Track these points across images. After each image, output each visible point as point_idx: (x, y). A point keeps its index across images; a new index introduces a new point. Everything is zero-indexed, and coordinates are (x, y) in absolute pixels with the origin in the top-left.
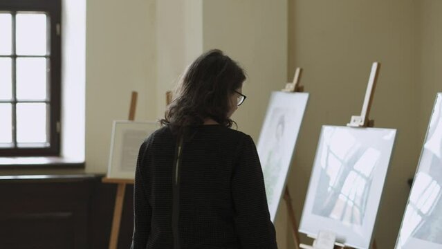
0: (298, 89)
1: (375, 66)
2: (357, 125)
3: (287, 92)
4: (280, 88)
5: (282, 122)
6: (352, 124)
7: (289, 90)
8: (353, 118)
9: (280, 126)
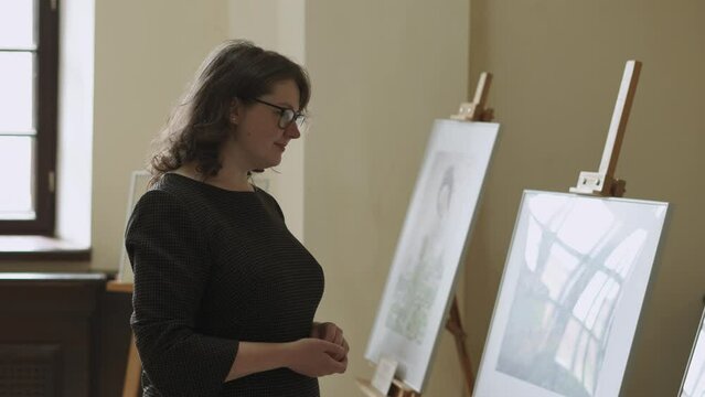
0: (482, 115)
1: (630, 66)
2: (590, 191)
3: (461, 121)
4: (448, 112)
5: (448, 181)
6: (580, 188)
7: (463, 117)
8: (583, 175)
9: (446, 189)
